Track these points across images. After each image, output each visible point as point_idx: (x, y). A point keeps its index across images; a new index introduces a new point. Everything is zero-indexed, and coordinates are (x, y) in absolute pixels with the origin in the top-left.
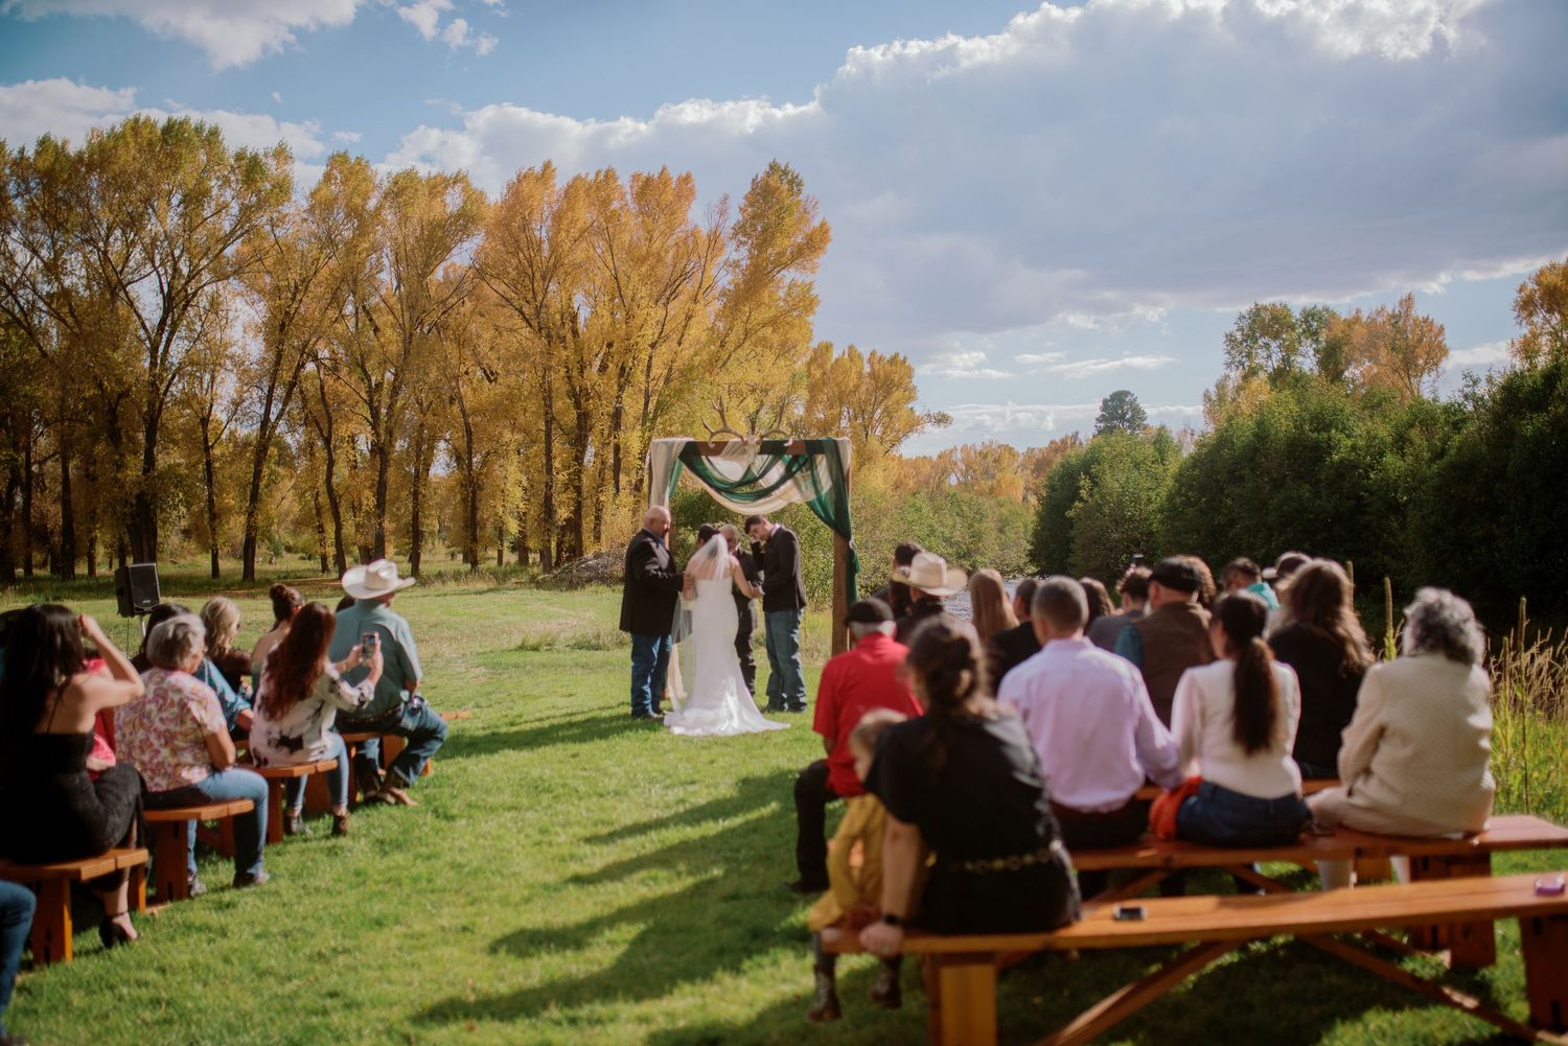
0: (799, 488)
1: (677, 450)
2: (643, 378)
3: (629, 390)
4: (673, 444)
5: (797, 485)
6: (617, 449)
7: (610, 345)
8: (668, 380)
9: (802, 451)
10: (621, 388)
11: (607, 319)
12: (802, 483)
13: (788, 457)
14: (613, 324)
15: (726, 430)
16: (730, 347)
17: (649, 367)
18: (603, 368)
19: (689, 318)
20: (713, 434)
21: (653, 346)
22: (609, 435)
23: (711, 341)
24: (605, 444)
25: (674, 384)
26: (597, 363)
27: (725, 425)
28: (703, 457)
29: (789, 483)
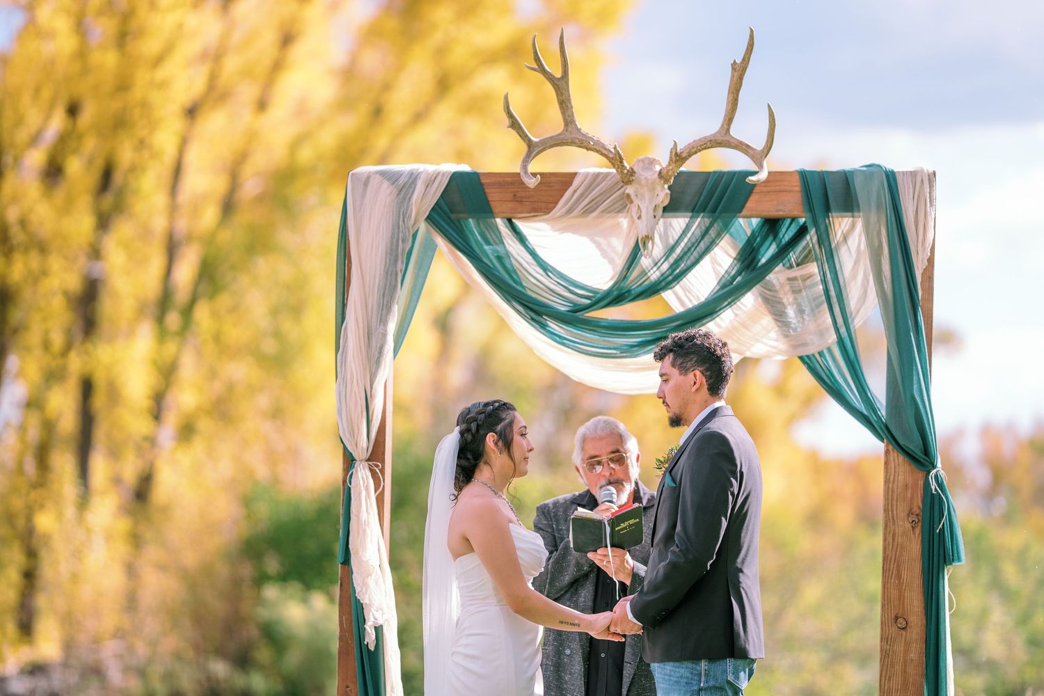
0: (779, 315)
1: (423, 201)
2: (159, 200)
3: (123, 230)
4: (413, 177)
5: (774, 306)
6: (87, 388)
7: (73, 110)
8: (228, 206)
9: (790, 205)
10: (104, 222)
11: (64, 42)
12: (787, 299)
13: (746, 225)
14: (81, 54)
15: (571, 136)
16: (397, 115)
17: (177, 171)
18: (53, 172)
19: (287, 39)
20: (533, 149)
21: (192, 112)
22: (68, 347)
23: (345, 104)
24: (53, 376)
25: (244, 217)
26: (36, 158)
27: (569, 120)
28: (500, 223)
29: (749, 300)
